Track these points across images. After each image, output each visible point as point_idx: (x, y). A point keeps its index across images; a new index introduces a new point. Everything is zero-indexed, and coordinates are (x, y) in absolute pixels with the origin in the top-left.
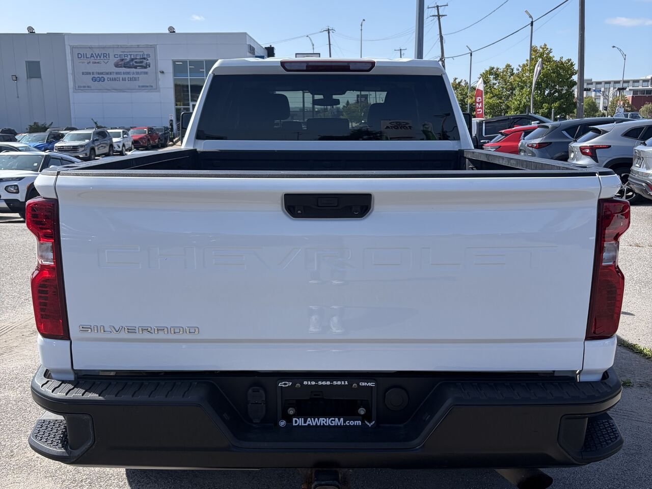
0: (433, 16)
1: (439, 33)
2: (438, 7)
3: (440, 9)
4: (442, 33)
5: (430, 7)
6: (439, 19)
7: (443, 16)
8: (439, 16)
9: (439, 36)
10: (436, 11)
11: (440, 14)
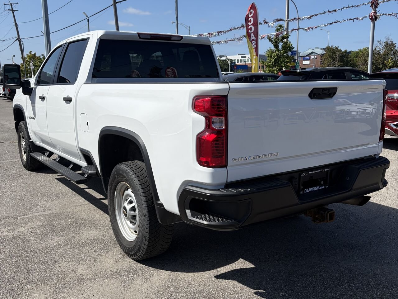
0: (9, 10)
1: (14, 22)
2: (11, 4)
3: (13, 6)
4: (17, 21)
5: (5, 4)
6: (13, 13)
7: (15, 10)
8: (13, 11)
9: (14, 23)
10: (10, 7)
11: (13, 9)
